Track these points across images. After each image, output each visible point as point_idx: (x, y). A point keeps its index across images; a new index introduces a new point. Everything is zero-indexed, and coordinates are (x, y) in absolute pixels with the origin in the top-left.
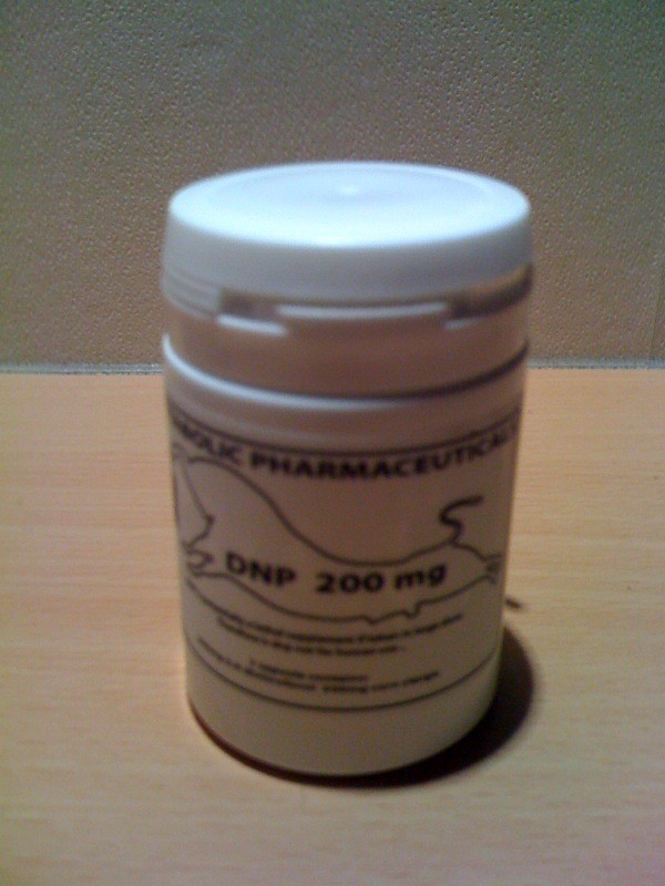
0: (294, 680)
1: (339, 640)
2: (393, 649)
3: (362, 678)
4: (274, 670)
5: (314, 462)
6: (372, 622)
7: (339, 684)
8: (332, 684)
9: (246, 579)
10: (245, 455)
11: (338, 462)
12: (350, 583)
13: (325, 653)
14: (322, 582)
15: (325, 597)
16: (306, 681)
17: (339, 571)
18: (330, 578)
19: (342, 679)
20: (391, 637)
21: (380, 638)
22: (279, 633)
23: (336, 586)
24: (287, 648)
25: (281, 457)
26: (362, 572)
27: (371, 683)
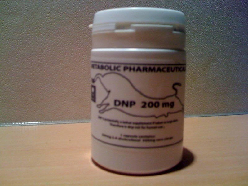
0: (134, 138)
1: (148, 124)
2: (161, 127)
3: (154, 137)
4: (128, 136)
5: (142, 67)
6: (157, 117)
7: (147, 139)
8: (145, 139)
9: (120, 107)
10: (122, 68)
11: (148, 67)
12: (151, 105)
13: (143, 128)
14: (143, 104)
15: (144, 109)
16: (138, 138)
17: (148, 101)
18: (145, 103)
19: (148, 137)
20: (161, 123)
21: (158, 123)
22: (130, 123)
23: (147, 105)
24: (132, 128)
25: (132, 67)
26: (154, 101)
27: (156, 138)
